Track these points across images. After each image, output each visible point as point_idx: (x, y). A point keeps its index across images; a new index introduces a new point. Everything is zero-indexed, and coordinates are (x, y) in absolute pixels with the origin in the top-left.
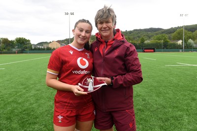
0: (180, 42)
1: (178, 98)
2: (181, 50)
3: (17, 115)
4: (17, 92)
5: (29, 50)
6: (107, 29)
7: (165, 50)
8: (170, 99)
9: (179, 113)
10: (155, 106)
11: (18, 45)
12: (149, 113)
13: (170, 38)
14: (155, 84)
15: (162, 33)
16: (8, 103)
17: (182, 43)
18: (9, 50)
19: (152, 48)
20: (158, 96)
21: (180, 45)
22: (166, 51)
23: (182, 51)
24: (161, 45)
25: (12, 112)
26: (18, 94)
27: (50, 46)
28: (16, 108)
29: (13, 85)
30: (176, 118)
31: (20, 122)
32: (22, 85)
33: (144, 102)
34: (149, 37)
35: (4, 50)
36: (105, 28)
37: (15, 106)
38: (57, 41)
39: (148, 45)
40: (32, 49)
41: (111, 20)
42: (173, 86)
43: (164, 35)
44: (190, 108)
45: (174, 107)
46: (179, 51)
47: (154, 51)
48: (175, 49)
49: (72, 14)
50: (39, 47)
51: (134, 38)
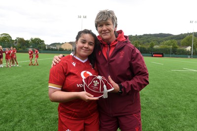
0: (189, 48)
1: (178, 99)
2: (189, 57)
3: (36, 105)
4: (34, 87)
5: (43, 50)
6: (107, 31)
7: (174, 55)
8: (171, 99)
9: (178, 111)
10: (157, 105)
11: (33, 45)
12: (151, 110)
13: (179, 44)
14: (159, 86)
15: (172, 38)
16: (27, 95)
17: (191, 49)
18: (24, 49)
19: (161, 53)
20: (160, 97)
21: (188, 52)
22: (174, 57)
23: (191, 57)
24: (169, 50)
25: (31, 102)
26: (35, 89)
27: (63, 47)
28: (34, 100)
29: (30, 81)
30: (174, 116)
31: (38, 110)
32: (38, 81)
33: (147, 101)
34: (159, 43)
35: (20, 49)
36: (105, 31)
37: (34, 98)
38: (69, 43)
39: (157, 50)
40: (45, 49)
41: (111, 23)
42: (176, 89)
43: (173, 40)
44: (188, 108)
45: (174, 106)
46: (187, 57)
47: (163, 56)
48: (184, 54)
49: (85, 17)
50: (52, 47)
51: (144, 43)
